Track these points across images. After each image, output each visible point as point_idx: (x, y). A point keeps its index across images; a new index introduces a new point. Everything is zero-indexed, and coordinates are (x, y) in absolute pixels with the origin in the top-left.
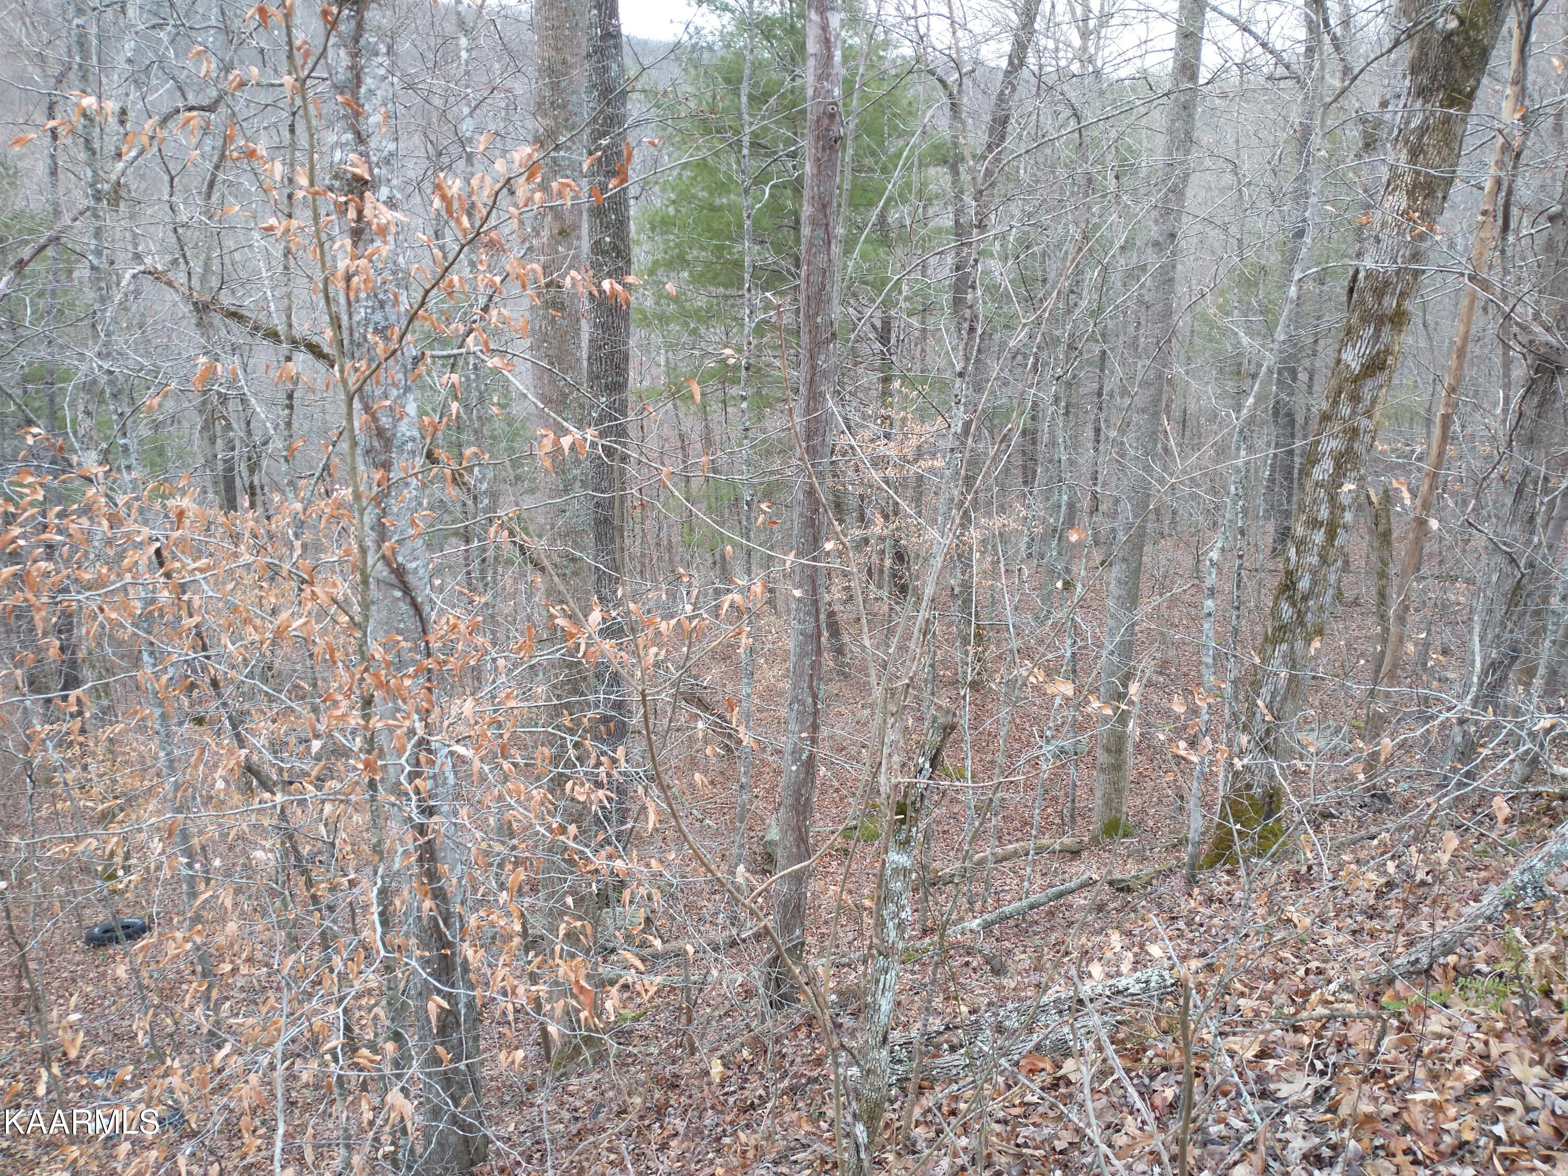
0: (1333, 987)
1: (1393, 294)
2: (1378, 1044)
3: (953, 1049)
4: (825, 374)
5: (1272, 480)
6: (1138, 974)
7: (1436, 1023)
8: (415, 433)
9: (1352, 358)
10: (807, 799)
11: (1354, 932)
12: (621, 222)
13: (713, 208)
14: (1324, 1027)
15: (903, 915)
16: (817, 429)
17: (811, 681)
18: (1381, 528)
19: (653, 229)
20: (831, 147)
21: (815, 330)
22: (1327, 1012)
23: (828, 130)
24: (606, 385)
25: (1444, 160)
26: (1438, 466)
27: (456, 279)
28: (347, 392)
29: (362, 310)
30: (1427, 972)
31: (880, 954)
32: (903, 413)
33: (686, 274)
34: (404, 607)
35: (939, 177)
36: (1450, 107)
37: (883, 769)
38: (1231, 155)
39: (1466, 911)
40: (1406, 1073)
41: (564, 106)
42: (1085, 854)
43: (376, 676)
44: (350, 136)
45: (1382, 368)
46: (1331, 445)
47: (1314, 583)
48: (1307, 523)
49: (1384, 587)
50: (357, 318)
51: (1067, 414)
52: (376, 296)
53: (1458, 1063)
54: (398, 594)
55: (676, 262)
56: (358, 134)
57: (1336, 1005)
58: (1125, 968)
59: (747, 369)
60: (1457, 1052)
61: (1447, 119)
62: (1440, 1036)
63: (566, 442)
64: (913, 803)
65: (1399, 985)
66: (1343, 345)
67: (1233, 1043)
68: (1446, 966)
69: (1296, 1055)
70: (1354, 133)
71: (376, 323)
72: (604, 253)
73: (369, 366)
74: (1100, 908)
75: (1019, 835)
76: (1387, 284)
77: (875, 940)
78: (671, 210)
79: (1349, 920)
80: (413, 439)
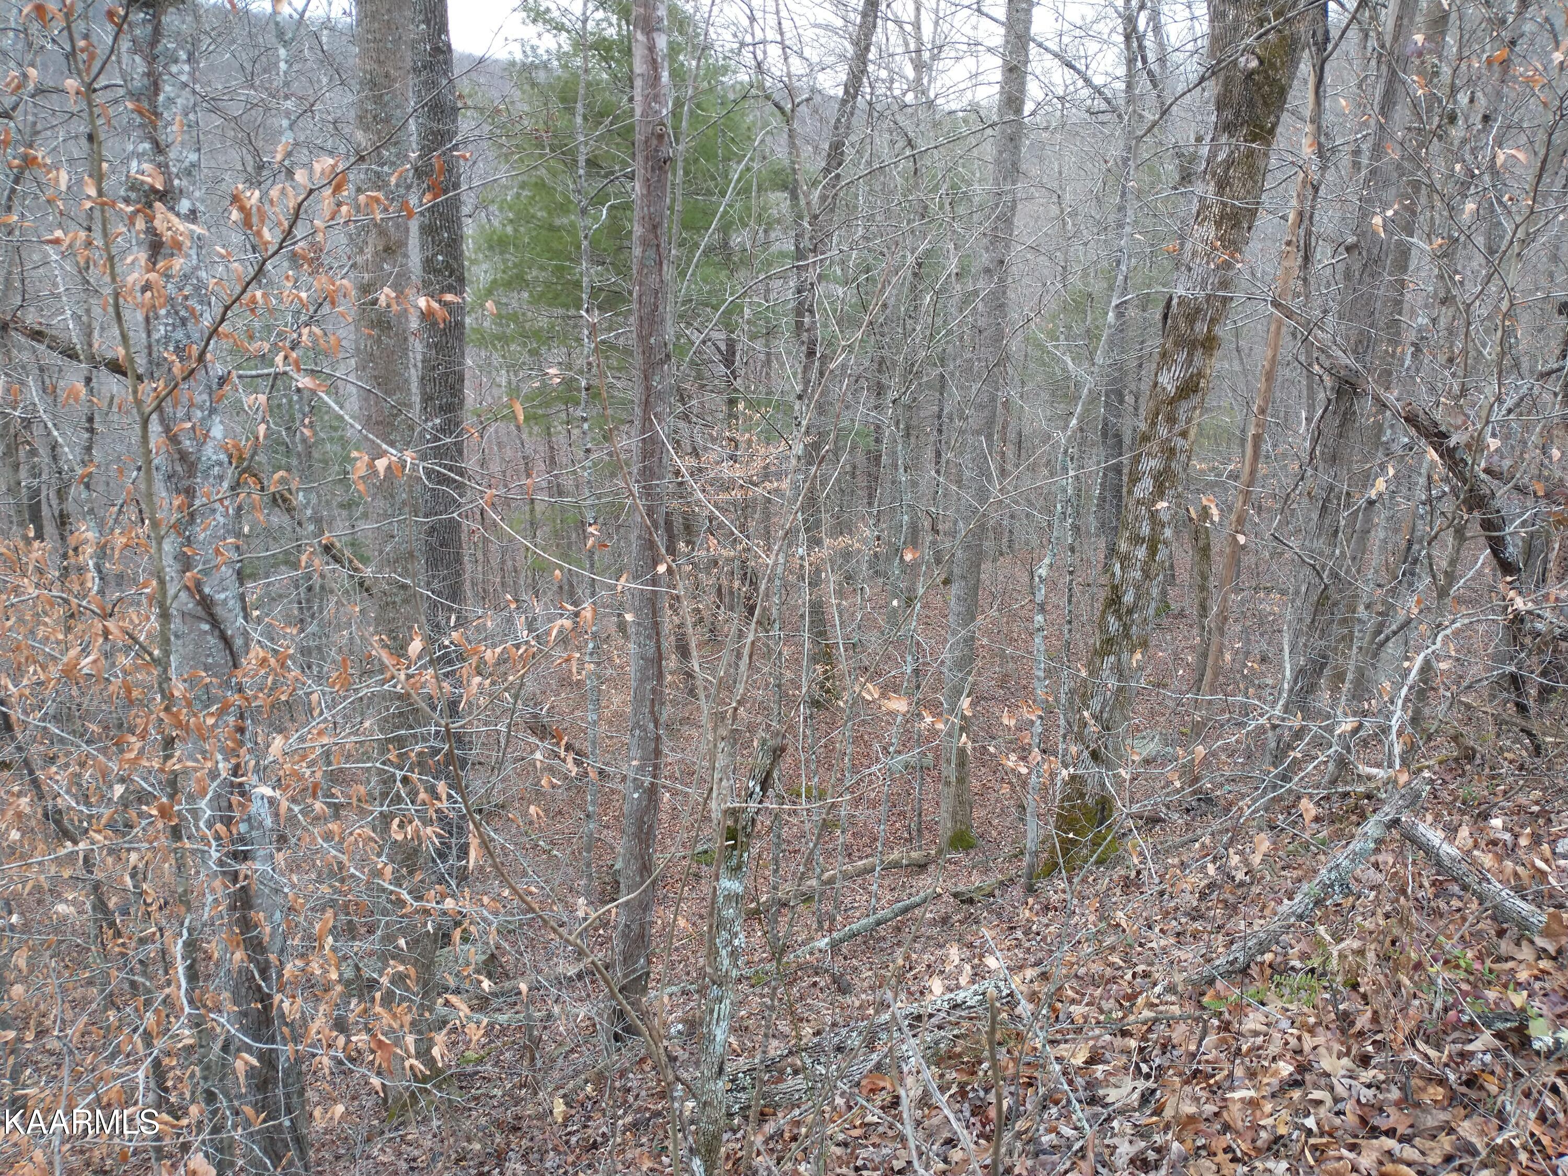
0: (1158, 989)
1: (1203, 320)
2: (1199, 1045)
3: (796, 1072)
4: (660, 396)
5: (1102, 499)
6: (976, 986)
7: (1253, 1021)
8: (223, 457)
9: (1168, 381)
10: (650, 827)
11: (1178, 934)
12: (454, 241)
13: (552, 228)
14: (1150, 1030)
15: (736, 942)
16: (654, 451)
17: (653, 706)
18: (1201, 543)
19: (491, 248)
20: (660, 168)
21: (648, 351)
22: (1153, 1014)
23: (657, 151)
24: (441, 407)
25: (1248, 192)
26: (1250, 483)
27: (259, 294)
28: (141, 414)
29: (162, 328)
30: (1245, 971)
31: (714, 983)
32: (747, 435)
33: (526, 295)
34: (212, 640)
35: (779, 202)
36: (1253, 141)
37: (714, 795)
38: (1055, 185)
39: (1280, 909)
40: (1226, 1072)
41: (387, 121)
42: (931, 868)
43: (176, 716)
44: (147, 146)
45: (1195, 391)
46: (1150, 464)
47: (1138, 597)
48: (1130, 539)
49: (1205, 599)
50: (156, 336)
51: (908, 435)
52: (177, 313)
53: (1274, 1059)
54: (206, 627)
55: (516, 281)
56: (156, 144)
57: (1161, 1008)
58: (963, 981)
59: (587, 389)
60: (1273, 1050)
61: (1251, 153)
62: (1256, 1034)
63: (381, 464)
64: (744, 828)
65: (1220, 984)
66: (1159, 369)
67: (1063, 1050)
68: (1262, 964)
69: (1124, 1059)
70: (1170, 168)
71: (177, 342)
72: (437, 272)
73: (166, 386)
74: (945, 920)
75: (869, 851)
76: (1198, 310)
77: (708, 970)
78: (509, 229)
79: (1174, 923)
80: (220, 464)
